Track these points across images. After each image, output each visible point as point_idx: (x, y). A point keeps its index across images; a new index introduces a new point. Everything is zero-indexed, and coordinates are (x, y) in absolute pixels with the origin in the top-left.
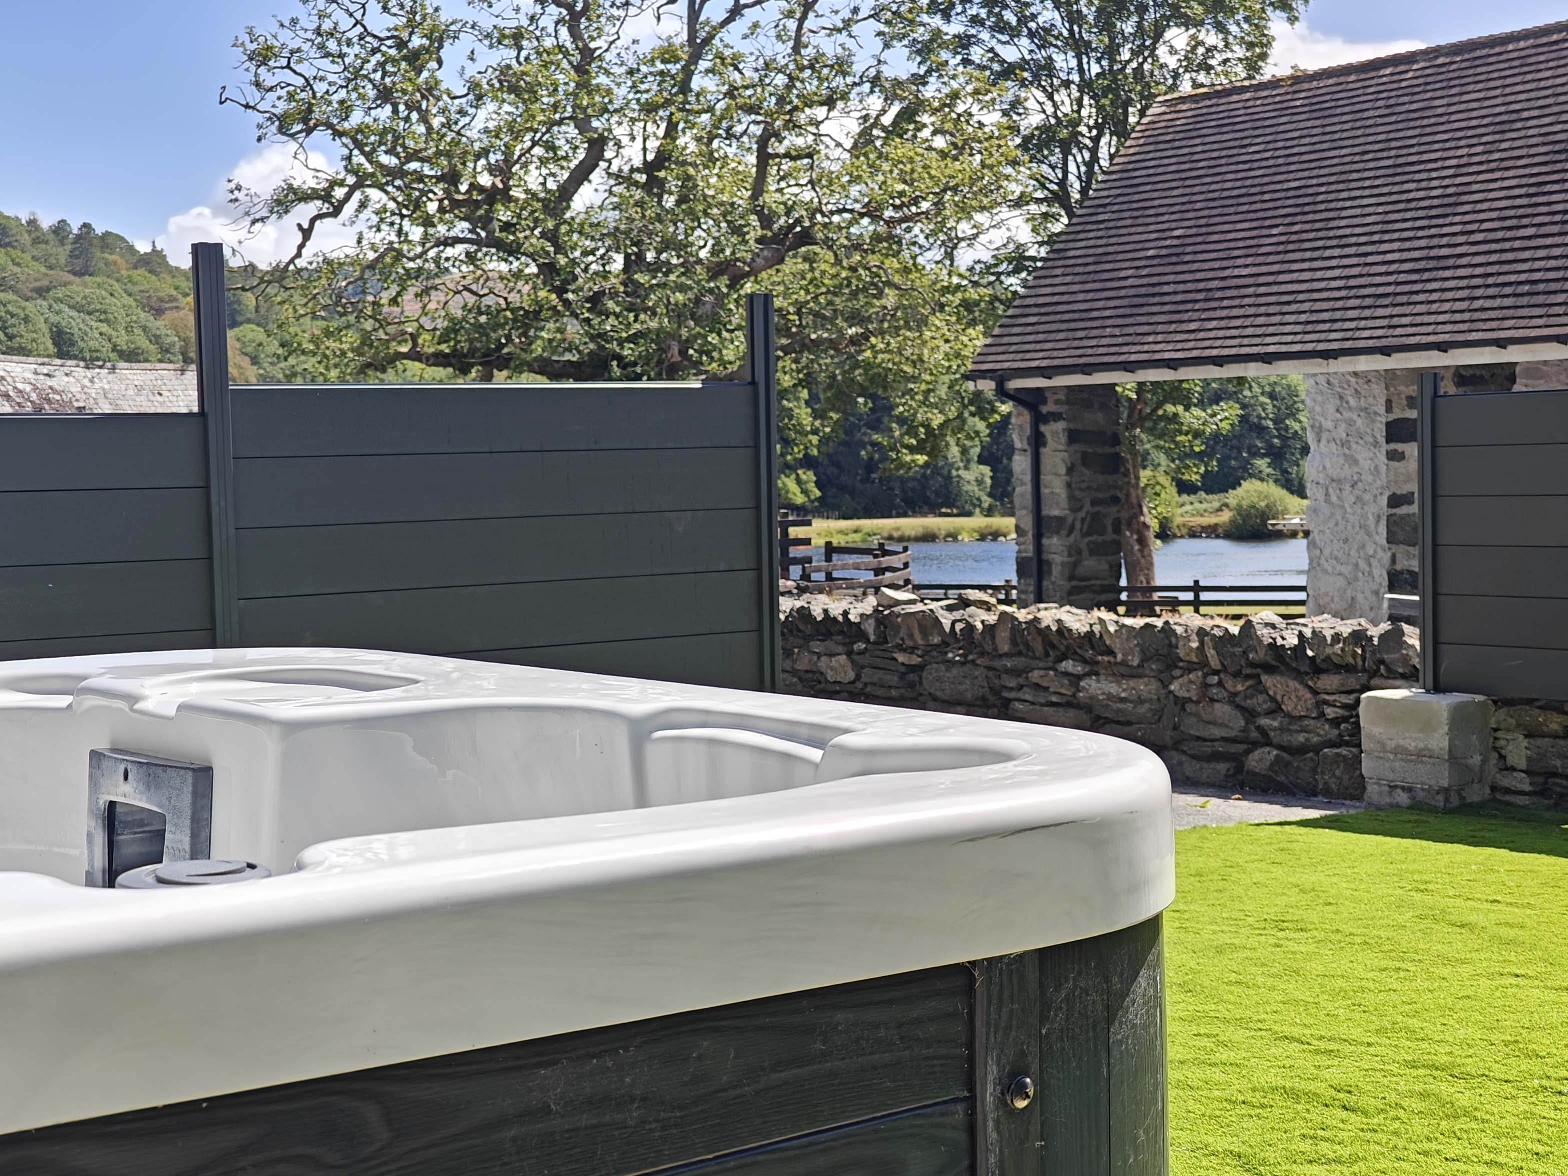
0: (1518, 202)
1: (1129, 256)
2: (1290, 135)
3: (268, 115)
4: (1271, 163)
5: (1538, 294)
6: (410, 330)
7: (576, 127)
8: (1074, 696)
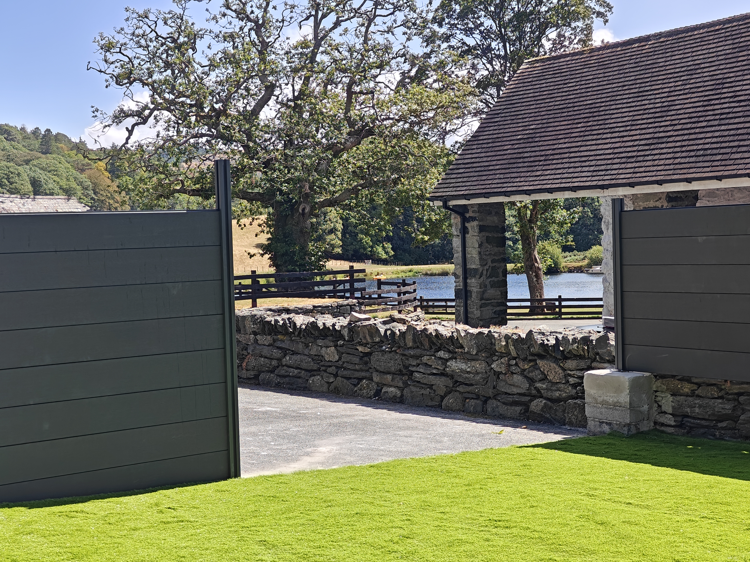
0: (698, 109)
1: (509, 139)
2: (588, 78)
3: (110, 75)
4: (578, 91)
5: (707, 155)
6: (180, 178)
7: (260, 80)
8: (444, 370)
